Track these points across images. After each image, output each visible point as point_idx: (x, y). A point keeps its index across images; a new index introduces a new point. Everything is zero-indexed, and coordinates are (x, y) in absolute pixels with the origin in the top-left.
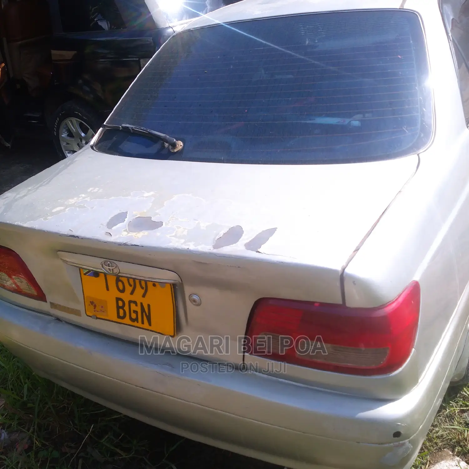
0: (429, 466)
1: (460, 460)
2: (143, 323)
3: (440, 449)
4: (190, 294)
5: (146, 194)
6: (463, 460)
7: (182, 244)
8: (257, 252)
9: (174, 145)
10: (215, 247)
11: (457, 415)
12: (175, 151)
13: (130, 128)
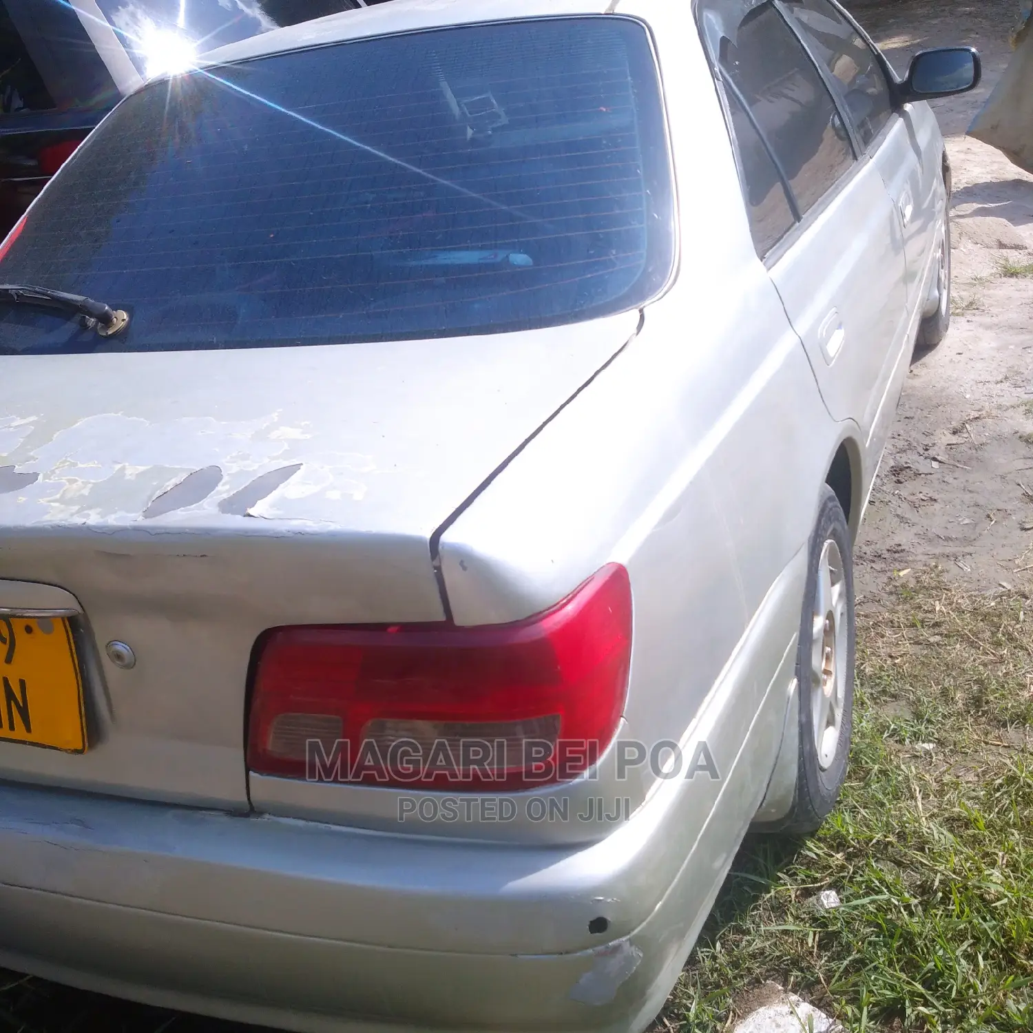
0: (732, 1023)
1: (799, 1001)
2: (12, 728)
3: (757, 982)
4: (108, 641)
5: (19, 422)
6: (804, 1000)
7: (72, 515)
8: (244, 516)
9: (106, 320)
10: (148, 514)
11: (793, 902)
12: (110, 333)
13: (13, 292)
